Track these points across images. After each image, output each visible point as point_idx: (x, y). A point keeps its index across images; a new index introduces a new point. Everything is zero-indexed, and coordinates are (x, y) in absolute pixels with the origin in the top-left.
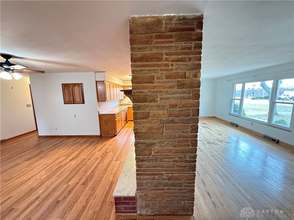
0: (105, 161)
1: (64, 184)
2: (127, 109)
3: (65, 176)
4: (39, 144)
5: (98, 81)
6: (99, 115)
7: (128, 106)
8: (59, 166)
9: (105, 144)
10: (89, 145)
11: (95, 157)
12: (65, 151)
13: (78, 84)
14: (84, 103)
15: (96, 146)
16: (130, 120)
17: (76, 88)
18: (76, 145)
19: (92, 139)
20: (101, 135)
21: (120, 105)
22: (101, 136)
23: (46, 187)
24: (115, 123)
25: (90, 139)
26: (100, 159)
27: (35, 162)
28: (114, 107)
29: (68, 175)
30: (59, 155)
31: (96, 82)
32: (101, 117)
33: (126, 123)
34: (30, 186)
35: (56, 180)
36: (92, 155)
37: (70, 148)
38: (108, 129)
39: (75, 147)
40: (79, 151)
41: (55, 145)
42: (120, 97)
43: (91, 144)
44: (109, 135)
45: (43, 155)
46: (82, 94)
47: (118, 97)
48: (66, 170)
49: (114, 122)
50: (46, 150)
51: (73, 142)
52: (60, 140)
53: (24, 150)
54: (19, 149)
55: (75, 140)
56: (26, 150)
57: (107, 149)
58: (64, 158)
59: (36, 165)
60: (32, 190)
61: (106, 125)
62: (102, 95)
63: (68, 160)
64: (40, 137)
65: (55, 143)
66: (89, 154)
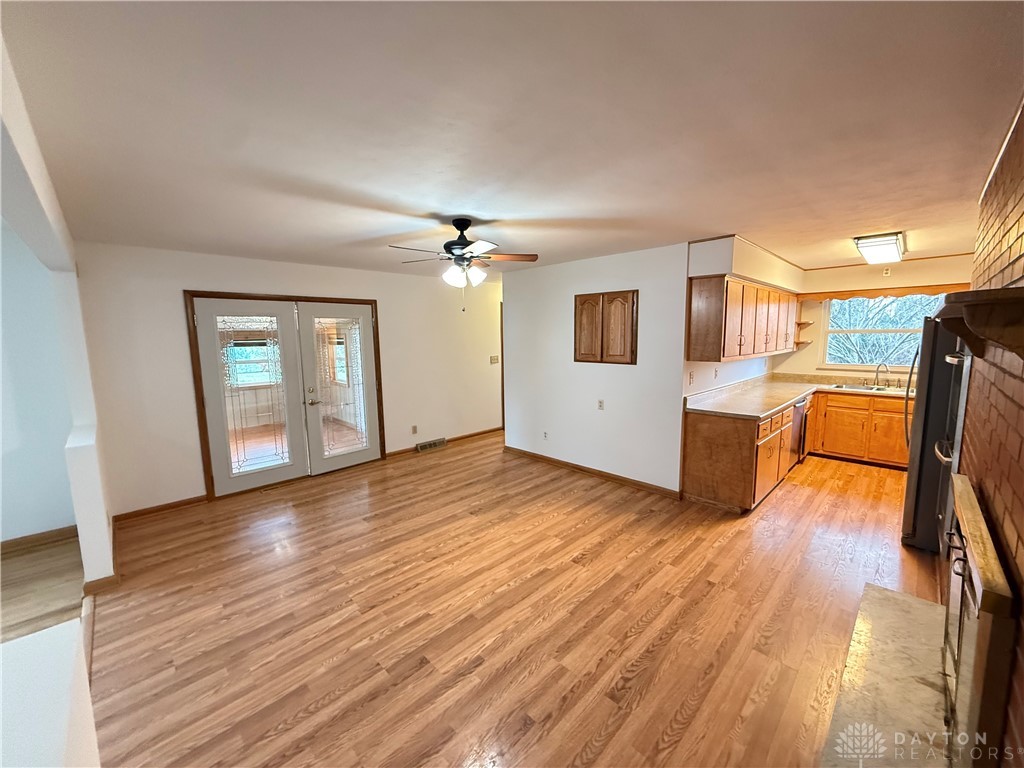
0: (701, 623)
1: (550, 655)
2: (810, 398)
3: (555, 619)
4: (504, 471)
5: (697, 278)
6: (687, 414)
7: (815, 387)
8: (542, 567)
9: (699, 540)
10: (638, 520)
11: (657, 581)
12: (562, 517)
13: (623, 295)
14: (633, 361)
15: (663, 535)
16: (821, 452)
17: (615, 307)
18: (594, 504)
19: (649, 500)
20: (682, 492)
21: (774, 378)
22: (681, 496)
23: (503, 632)
24: (751, 457)
25: (639, 495)
26: (677, 604)
27: (488, 527)
28: (746, 383)
29: (564, 623)
30: (545, 525)
31: (690, 280)
32: (693, 421)
33: (797, 463)
34: (468, 606)
35: (528, 622)
36: (645, 569)
37: (576, 510)
38: (714, 475)
39: (590, 513)
40: (601, 535)
41: (537, 487)
42: (781, 341)
43: (644, 516)
44: (715, 499)
45: (507, 510)
46: (632, 330)
47: (772, 345)
48: (560, 596)
49: (746, 453)
50: (517, 495)
51: (586, 490)
52: (550, 475)
53: (471, 481)
54: (463, 475)
55: (592, 488)
56: (475, 480)
57: (710, 567)
58: (557, 543)
59: (489, 537)
60: (469, 624)
61: (710, 458)
62: (707, 335)
63: (567, 559)
64: (507, 450)
65: (538, 481)
66: (635, 560)
